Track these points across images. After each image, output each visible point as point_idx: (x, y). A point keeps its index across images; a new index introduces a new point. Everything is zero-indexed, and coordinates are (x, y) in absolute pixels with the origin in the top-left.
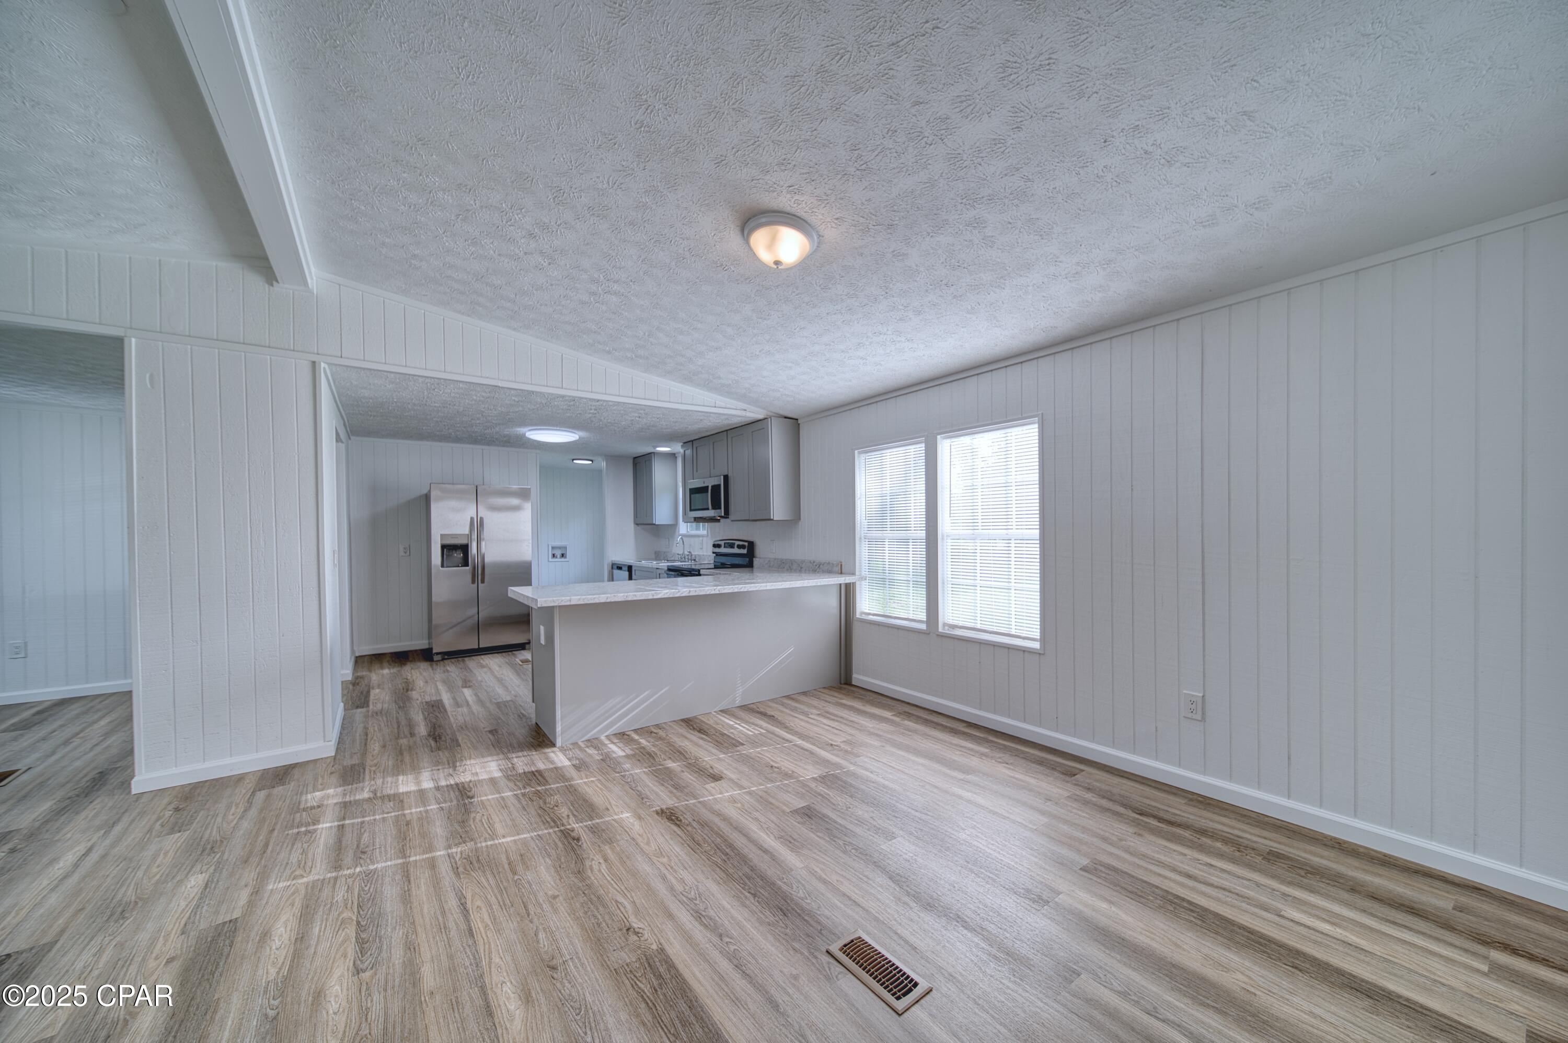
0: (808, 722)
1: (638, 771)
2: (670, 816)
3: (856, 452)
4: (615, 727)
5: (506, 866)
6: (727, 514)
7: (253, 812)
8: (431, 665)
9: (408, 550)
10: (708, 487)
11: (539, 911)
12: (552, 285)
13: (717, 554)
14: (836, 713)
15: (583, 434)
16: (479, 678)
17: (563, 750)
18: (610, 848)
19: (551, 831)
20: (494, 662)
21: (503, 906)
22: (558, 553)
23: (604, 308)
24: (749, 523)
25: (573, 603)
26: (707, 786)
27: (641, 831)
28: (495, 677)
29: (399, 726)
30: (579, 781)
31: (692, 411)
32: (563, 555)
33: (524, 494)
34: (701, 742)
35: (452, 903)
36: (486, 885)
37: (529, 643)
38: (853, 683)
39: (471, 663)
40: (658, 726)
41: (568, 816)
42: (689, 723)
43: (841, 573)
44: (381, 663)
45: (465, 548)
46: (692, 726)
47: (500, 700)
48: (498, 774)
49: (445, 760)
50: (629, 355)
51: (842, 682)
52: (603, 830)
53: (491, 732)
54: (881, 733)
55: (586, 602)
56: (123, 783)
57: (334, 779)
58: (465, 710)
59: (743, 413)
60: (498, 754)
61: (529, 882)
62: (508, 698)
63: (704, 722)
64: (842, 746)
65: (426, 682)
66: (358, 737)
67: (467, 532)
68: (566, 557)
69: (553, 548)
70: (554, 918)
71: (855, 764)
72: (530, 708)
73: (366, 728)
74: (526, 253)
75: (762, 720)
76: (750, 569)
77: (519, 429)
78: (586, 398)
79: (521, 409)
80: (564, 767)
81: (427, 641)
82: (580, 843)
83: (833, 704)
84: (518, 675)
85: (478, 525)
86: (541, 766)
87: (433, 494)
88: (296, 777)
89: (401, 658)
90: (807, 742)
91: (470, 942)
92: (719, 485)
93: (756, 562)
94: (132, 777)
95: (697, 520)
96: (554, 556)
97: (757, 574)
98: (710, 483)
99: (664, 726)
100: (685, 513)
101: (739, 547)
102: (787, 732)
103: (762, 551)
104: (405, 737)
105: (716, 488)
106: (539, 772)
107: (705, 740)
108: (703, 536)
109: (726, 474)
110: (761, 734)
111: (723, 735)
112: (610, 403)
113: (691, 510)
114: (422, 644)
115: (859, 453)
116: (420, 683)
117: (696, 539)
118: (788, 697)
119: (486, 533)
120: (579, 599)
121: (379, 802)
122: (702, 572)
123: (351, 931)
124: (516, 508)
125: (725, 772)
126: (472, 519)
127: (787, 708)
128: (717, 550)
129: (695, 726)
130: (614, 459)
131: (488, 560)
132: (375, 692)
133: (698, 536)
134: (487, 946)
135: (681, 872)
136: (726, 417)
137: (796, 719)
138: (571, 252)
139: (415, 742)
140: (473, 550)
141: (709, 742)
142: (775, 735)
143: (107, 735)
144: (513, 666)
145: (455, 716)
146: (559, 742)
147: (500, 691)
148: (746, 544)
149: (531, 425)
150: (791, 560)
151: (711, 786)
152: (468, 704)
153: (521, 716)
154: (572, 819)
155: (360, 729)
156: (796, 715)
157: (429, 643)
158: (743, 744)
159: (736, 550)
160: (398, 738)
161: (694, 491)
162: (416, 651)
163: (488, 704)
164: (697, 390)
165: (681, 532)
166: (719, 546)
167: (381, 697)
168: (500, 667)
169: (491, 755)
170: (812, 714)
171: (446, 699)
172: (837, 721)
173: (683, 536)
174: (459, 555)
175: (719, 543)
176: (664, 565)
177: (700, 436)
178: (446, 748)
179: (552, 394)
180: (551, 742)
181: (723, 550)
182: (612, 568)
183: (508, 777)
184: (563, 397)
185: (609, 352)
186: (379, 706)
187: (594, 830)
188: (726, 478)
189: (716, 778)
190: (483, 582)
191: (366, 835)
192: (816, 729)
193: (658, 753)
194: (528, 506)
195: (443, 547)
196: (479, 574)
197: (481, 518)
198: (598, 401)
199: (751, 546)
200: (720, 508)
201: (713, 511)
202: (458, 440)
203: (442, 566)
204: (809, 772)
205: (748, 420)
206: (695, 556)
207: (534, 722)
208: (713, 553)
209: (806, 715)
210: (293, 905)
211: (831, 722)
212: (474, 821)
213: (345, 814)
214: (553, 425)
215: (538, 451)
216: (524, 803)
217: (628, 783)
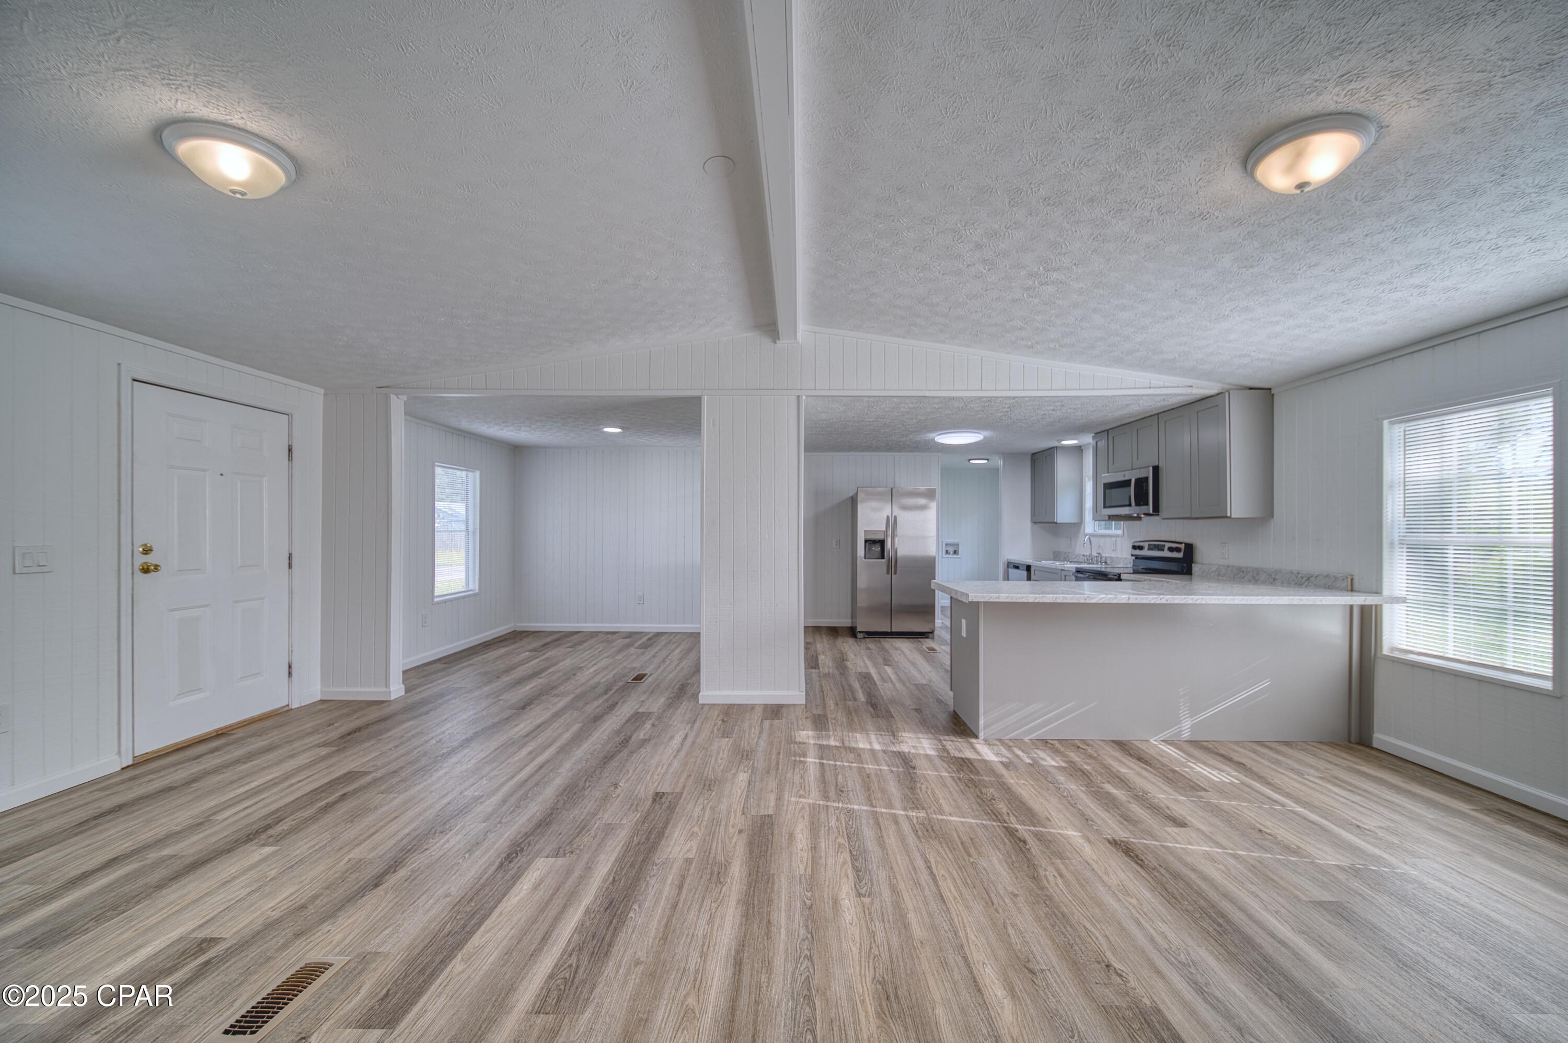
0: (1305, 785)
1: (1074, 787)
2: (1126, 850)
3: (1386, 422)
4: (1037, 733)
5: (959, 844)
6: (1156, 509)
7: (765, 735)
8: (856, 641)
9: (838, 543)
10: (1130, 481)
11: (1002, 903)
12: (986, 290)
13: (1137, 557)
14: (1354, 782)
15: (987, 433)
16: (896, 659)
17: (986, 742)
18: (1062, 863)
19: (994, 824)
20: (904, 646)
21: (965, 883)
22: (951, 550)
23: (1036, 301)
24: (1190, 521)
25: (1001, 600)
26: (1166, 828)
27: (1095, 858)
28: (909, 660)
29: (843, 690)
30: (1011, 779)
31: (1119, 396)
32: (955, 552)
33: (930, 494)
34: (1144, 773)
35: (920, 863)
36: (946, 857)
37: (932, 632)
38: (1375, 745)
39: (888, 643)
40: (1083, 741)
41: (1008, 814)
42: (1122, 746)
43: (1352, 590)
44: (821, 634)
45: (882, 543)
46: (1128, 751)
47: (917, 682)
48: (932, 753)
49: (885, 727)
50: (1052, 345)
51: (1353, 739)
52: (1050, 841)
53: (916, 710)
54: (1458, 833)
55: (1014, 600)
56: (693, 694)
57: (809, 723)
58: (890, 685)
59: (1189, 391)
60: (927, 733)
61: (984, 869)
62: (924, 682)
63: (1143, 751)
64: (1381, 833)
65: (855, 655)
66: (817, 693)
67: (884, 529)
68: (958, 554)
69: (946, 545)
70: (1019, 917)
71: (1414, 866)
72: (948, 695)
73: (821, 686)
74: (968, 266)
75: (1227, 765)
76: (1188, 577)
77: (929, 435)
78: (1002, 397)
79: (938, 415)
80: (992, 761)
81: (850, 621)
82: (1028, 847)
83: (1344, 768)
84: (928, 661)
85: (892, 523)
86: (969, 754)
87: (860, 496)
88: (785, 715)
89: (834, 632)
90: (1313, 812)
91: (944, 908)
92: (1147, 479)
93: (1196, 568)
94: (700, 692)
95: (1111, 518)
96: (947, 552)
97: (1197, 583)
98: (1133, 476)
99: (1091, 743)
100: (1095, 509)
101: (1171, 549)
102: (1273, 790)
103: (1207, 554)
104: (850, 700)
105: (1141, 483)
106: (969, 760)
107: (1151, 772)
108: (1116, 536)
109: (1156, 464)
110: (1232, 784)
111: (1174, 771)
112: (1027, 399)
113: (1105, 507)
114: (846, 622)
115: (1391, 423)
116: (851, 656)
117: (1108, 540)
118: (1260, 743)
119: (899, 531)
120: (1008, 597)
121: (843, 751)
122: (1123, 577)
123: (847, 855)
124: (924, 508)
125: (1189, 818)
126: (888, 517)
127: (1263, 758)
128: (1138, 552)
129: (1131, 752)
130: (1011, 456)
131: (899, 553)
132: (821, 658)
133: (1111, 536)
134: (960, 918)
135: (1160, 924)
136: (1162, 398)
137: (1283, 777)
138: (1014, 252)
139: (858, 706)
140: (888, 545)
141: (1156, 775)
142: (1253, 789)
143: (681, 659)
144: (921, 652)
145: (885, 690)
146: (981, 735)
147: (915, 673)
148: (1182, 546)
149: (942, 430)
150: (1256, 569)
151: (1173, 830)
152: (892, 682)
153: (939, 702)
154: (1013, 819)
155: (818, 687)
156: (1282, 771)
157: (852, 622)
158: (1205, 790)
159: (1166, 554)
160: (845, 699)
161: (1109, 486)
162: (843, 627)
163: (908, 684)
164: (1128, 371)
165: (1087, 531)
166: (1141, 548)
167: (826, 661)
168: (911, 651)
169: (923, 733)
170: (1309, 775)
171: (873, 671)
172: (1359, 795)
173: (1091, 535)
174: (877, 548)
175: (1141, 544)
176: (1072, 567)
177: (1119, 423)
178: (883, 717)
179: (971, 397)
180: (972, 732)
181: (1146, 553)
182: (1008, 567)
183: (940, 757)
184: (981, 398)
185: (1031, 347)
186: (827, 670)
187: (1039, 837)
188: (1156, 469)
189: (1180, 823)
190: (895, 573)
191: (840, 777)
192: (1322, 797)
193: (1093, 773)
194: (934, 505)
195: (866, 541)
196: (893, 566)
197: (895, 517)
198: (1014, 398)
199: (1189, 548)
200: (1147, 504)
201: (1138, 508)
202: (877, 449)
203: (865, 558)
204: (1330, 857)
205: (1199, 397)
206: (1106, 558)
207: (952, 709)
208: (1132, 555)
209: (1300, 774)
210: (803, 817)
211: (1347, 793)
212: (921, 791)
213: (822, 754)
214: (965, 428)
215: (940, 454)
216: (962, 787)
217: (1065, 797)
